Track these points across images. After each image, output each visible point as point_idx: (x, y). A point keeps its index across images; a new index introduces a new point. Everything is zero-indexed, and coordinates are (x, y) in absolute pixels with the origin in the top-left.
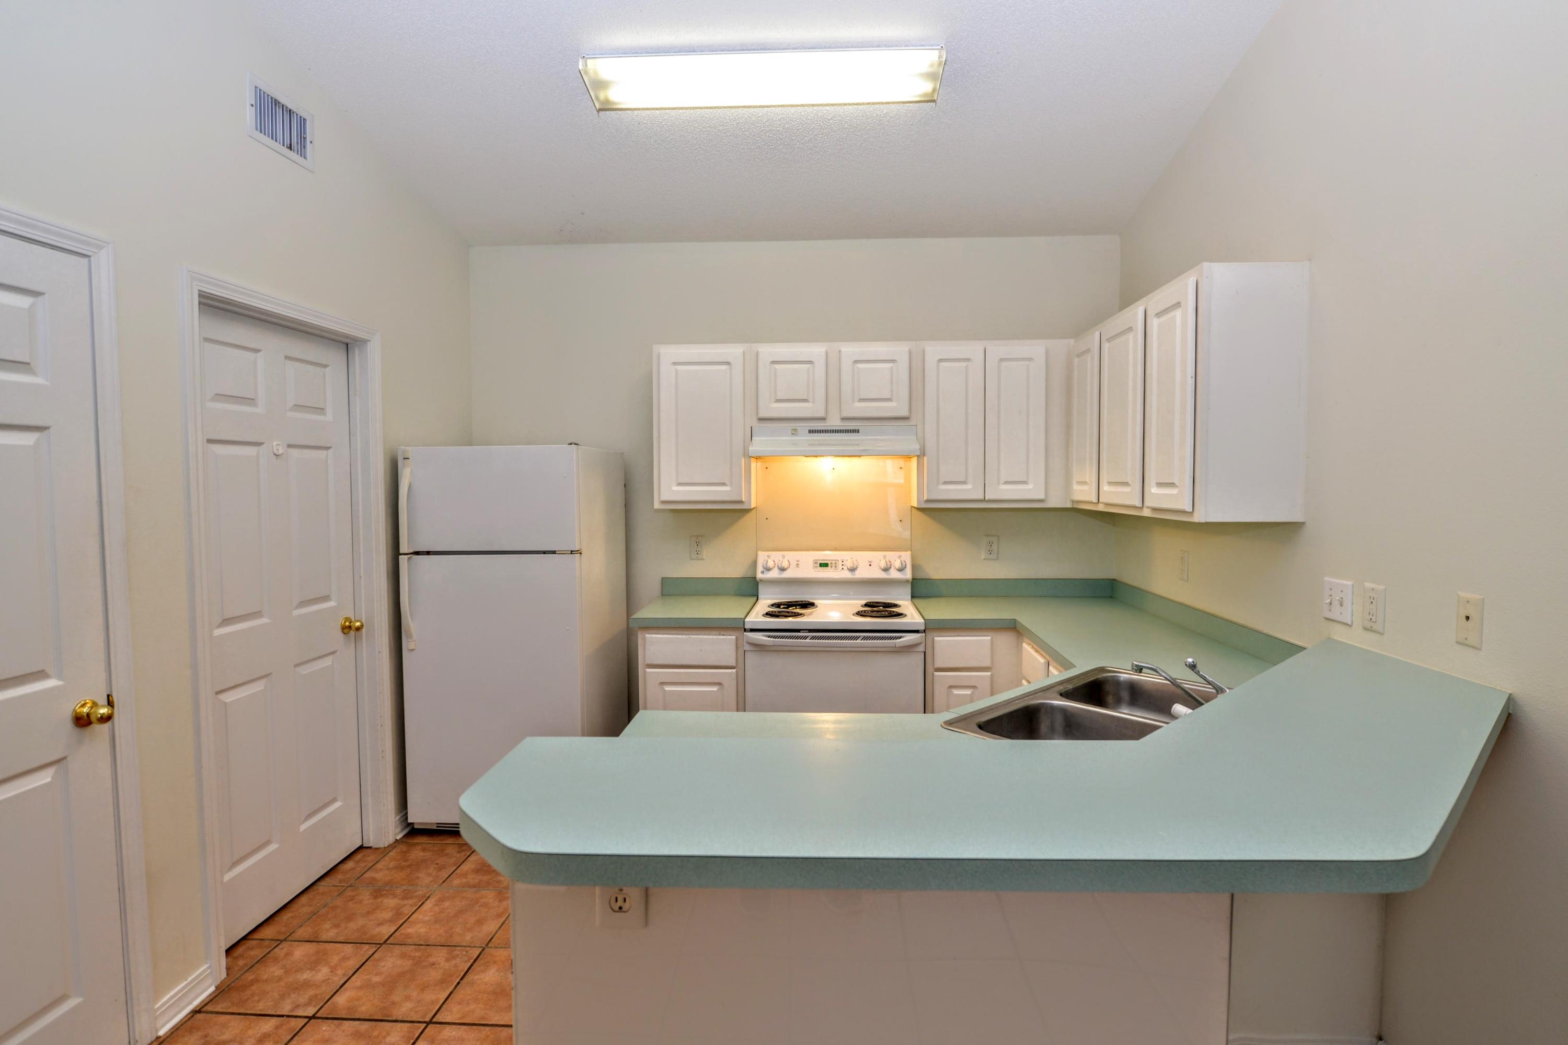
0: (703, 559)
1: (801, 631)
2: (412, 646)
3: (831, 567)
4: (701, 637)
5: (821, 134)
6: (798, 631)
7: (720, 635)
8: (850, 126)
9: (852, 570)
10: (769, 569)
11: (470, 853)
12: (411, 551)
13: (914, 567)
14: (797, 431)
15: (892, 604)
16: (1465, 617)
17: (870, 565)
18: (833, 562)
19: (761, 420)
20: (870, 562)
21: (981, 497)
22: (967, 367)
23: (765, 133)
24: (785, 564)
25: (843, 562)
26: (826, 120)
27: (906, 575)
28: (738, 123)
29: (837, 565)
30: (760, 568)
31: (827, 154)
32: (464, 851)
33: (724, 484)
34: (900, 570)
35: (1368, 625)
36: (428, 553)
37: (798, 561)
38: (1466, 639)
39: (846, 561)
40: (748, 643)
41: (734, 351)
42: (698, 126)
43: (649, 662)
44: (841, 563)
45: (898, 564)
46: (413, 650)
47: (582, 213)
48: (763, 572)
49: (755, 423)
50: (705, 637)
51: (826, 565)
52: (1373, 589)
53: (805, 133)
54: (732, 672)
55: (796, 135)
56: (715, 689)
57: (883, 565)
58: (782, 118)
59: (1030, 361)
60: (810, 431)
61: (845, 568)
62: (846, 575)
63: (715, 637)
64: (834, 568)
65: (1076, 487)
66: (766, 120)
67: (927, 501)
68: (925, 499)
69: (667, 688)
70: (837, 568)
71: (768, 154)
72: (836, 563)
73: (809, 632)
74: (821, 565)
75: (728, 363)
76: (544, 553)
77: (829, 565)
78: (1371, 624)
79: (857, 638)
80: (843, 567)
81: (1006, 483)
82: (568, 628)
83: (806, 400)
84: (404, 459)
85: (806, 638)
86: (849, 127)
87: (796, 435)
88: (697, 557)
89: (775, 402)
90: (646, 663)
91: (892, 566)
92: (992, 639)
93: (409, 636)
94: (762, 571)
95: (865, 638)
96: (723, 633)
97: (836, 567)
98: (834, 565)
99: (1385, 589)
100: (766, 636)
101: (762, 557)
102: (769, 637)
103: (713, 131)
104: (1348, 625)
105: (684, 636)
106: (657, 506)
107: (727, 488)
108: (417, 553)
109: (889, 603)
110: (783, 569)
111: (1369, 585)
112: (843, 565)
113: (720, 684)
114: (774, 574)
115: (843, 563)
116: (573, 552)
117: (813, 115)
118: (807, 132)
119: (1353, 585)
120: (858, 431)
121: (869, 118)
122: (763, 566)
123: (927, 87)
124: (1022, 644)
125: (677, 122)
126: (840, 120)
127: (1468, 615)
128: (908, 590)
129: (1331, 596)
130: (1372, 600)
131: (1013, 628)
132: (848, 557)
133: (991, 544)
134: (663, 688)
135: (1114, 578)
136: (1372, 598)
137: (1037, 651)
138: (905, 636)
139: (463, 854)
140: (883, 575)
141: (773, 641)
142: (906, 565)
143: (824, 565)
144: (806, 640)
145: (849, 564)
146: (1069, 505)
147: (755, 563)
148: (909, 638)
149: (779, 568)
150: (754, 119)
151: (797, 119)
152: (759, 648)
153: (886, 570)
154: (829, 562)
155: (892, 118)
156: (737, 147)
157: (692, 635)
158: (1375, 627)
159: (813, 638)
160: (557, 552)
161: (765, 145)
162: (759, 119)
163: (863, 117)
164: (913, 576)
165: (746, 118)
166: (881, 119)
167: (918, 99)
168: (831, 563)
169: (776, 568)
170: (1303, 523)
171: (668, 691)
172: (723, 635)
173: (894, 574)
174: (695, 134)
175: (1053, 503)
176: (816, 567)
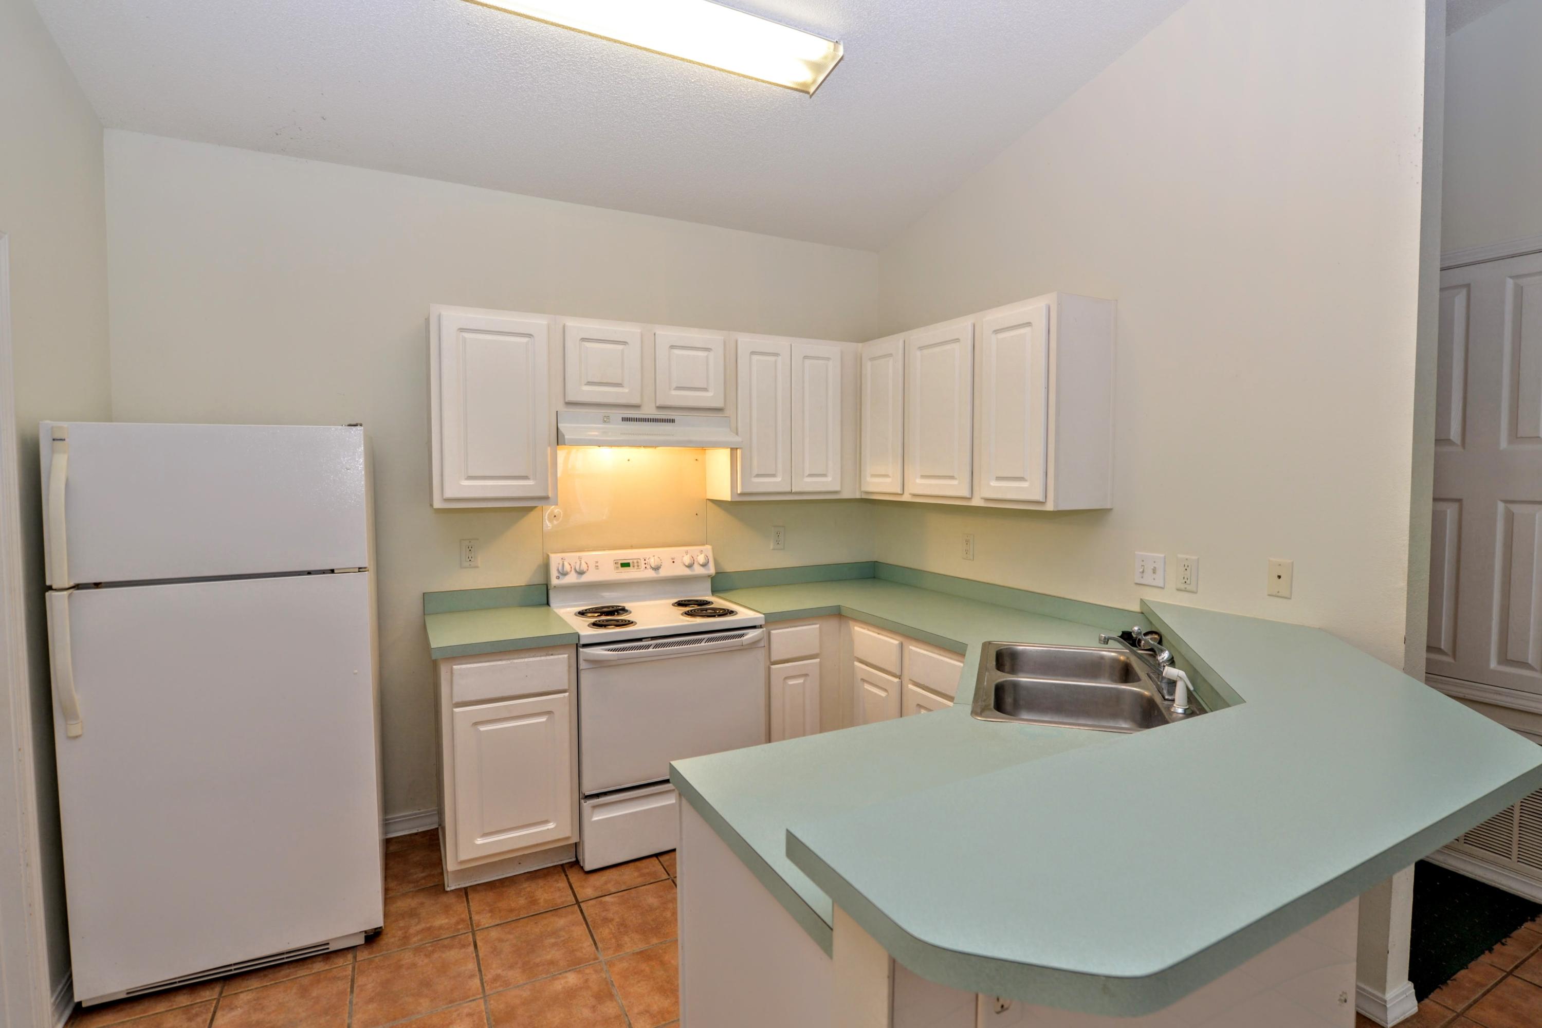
0: (477, 567)
1: (643, 640)
2: (75, 730)
3: (634, 566)
4: (526, 660)
5: (675, 96)
6: (640, 640)
7: (549, 655)
8: (709, 95)
9: (657, 569)
10: (565, 574)
11: (210, 1015)
12: (72, 584)
13: (716, 564)
14: (609, 419)
15: (704, 601)
16: (1277, 576)
17: (673, 562)
18: (635, 561)
19: (569, 404)
20: (672, 559)
21: (789, 490)
22: (776, 361)
23: (616, 79)
24: (584, 567)
25: (645, 560)
26: (689, 82)
27: (709, 569)
28: (591, 58)
29: (639, 564)
30: (554, 573)
31: (668, 119)
32: (197, 1015)
33: (526, 478)
34: (704, 565)
35: (1183, 586)
36: (97, 585)
37: (597, 562)
38: (1278, 592)
39: (649, 559)
40: (585, 660)
41: (537, 322)
42: (543, 48)
43: (456, 699)
44: (643, 562)
45: (701, 559)
46: (77, 737)
47: (323, 118)
48: (558, 578)
49: (561, 407)
50: (531, 659)
51: (627, 565)
52: (1187, 559)
53: (659, 90)
54: (564, 696)
55: (649, 89)
56: (543, 719)
57: (687, 562)
58: (643, 67)
59: (828, 360)
60: (624, 419)
61: (648, 567)
62: (650, 574)
63: (543, 658)
64: (636, 567)
65: (869, 479)
66: (625, 63)
67: (742, 494)
68: (739, 492)
69: (483, 728)
70: (640, 567)
71: (607, 102)
72: (638, 562)
73: (652, 640)
74: (623, 565)
75: (530, 336)
76: (309, 573)
77: (631, 565)
78: (1186, 586)
79: (700, 641)
80: (646, 565)
81: (810, 475)
82: (356, 671)
83: (621, 384)
84: (54, 440)
85: (648, 647)
86: (707, 96)
87: (609, 422)
88: (470, 565)
89: (586, 385)
90: (454, 702)
91: (695, 563)
92: (820, 627)
93: (71, 715)
94: (557, 576)
95: (709, 640)
96: (550, 653)
97: (638, 566)
98: (636, 564)
99: (1198, 559)
100: (602, 649)
101: (555, 560)
102: (608, 651)
103: (556, 59)
104: (1161, 588)
105: (504, 662)
106: (437, 504)
107: (530, 482)
108: (77, 587)
109: (701, 601)
110: (581, 573)
111: (1180, 556)
112: (645, 564)
113: (549, 713)
114: (572, 579)
115: (646, 562)
116: (361, 570)
117: (677, 73)
118: (661, 90)
119: (1165, 558)
120: (673, 421)
121: (731, 92)
122: (558, 570)
123: (805, 76)
124: (854, 628)
125: (518, 37)
126: (702, 86)
127: (1279, 575)
128: (708, 585)
129: (1142, 566)
130: (1186, 567)
131: (838, 614)
132: (653, 555)
133: (778, 534)
134: (478, 729)
135: (875, 560)
136: (1186, 566)
137: (879, 634)
138: (746, 634)
139: (199, 1020)
140: (688, 572)
141: (618, 654)
142: (708, 559)
143: (625, 565)
144: (649, 650)
145: (653, 562)
146: (858, 496)
147: (546, 567)
148: (751, 634)
149: (576, 571)
150: (612, 58)
151: (659, 72)
152: (598, 664)
153: (690, 566)
154: (630, 562)
155: (753, 98)
156: (575, 85)
157: (514, 659)
158: (1189, 588)
159: (656, 646)
160: (335, 572)
161: (608, 92)
162: (618, 60)
163: (726, 89)
164: (716, 570)
165: (603, 56)
166: (743, 96)
167: (799, 87)
168: (633, 562)
169: (573, 570)
170: (1110, 510)
171: (483, 731)
172: (552, 655)
173: (698, 570)
174: (533, 57)
175: (846, 495)
176: (617, 568)
